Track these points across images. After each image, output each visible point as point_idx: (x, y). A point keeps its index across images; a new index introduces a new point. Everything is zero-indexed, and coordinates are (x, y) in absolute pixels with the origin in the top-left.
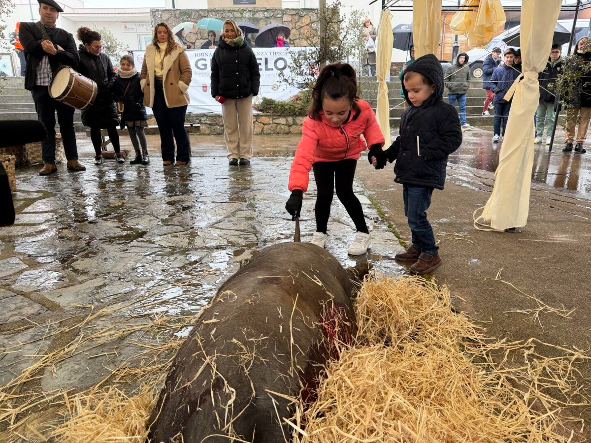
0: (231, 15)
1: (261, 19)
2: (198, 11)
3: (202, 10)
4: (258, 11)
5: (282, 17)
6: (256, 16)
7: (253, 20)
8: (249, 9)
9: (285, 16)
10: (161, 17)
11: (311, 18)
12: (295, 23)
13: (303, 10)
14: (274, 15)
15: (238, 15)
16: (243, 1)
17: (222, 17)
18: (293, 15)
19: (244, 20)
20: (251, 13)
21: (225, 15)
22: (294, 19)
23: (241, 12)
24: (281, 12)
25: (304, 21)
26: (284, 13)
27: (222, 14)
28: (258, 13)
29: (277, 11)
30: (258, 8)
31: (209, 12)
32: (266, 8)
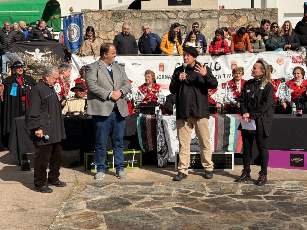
0: (165, 16)
1: (196, 19)
2: (131, 12)
3: (134, 11)
4: (192, 12)
5: (218, 18)
6: (191, 16)
7: (188, 20)
8: (184, 10)
9: (221, 17)
10: (92, 18)
11: (249, 19)
12: (231, 23)
13: (239, 11)
14: (209, 15)
15: (173, 16)
16: (179, 2)
17: (156, 17)
18: (229, 16)
19: (179, 21)
20: (186, 14)
21: (160, 16)
22: (230, 19)
23: (176, 12)
24: (217, 13)
25: (240, 22)
26: (220, 14)
27: (156, 15)
28: (193, 14)
29: (213, 12)
30: (193, 9)
31: (143, 13)
32: (202, 9)
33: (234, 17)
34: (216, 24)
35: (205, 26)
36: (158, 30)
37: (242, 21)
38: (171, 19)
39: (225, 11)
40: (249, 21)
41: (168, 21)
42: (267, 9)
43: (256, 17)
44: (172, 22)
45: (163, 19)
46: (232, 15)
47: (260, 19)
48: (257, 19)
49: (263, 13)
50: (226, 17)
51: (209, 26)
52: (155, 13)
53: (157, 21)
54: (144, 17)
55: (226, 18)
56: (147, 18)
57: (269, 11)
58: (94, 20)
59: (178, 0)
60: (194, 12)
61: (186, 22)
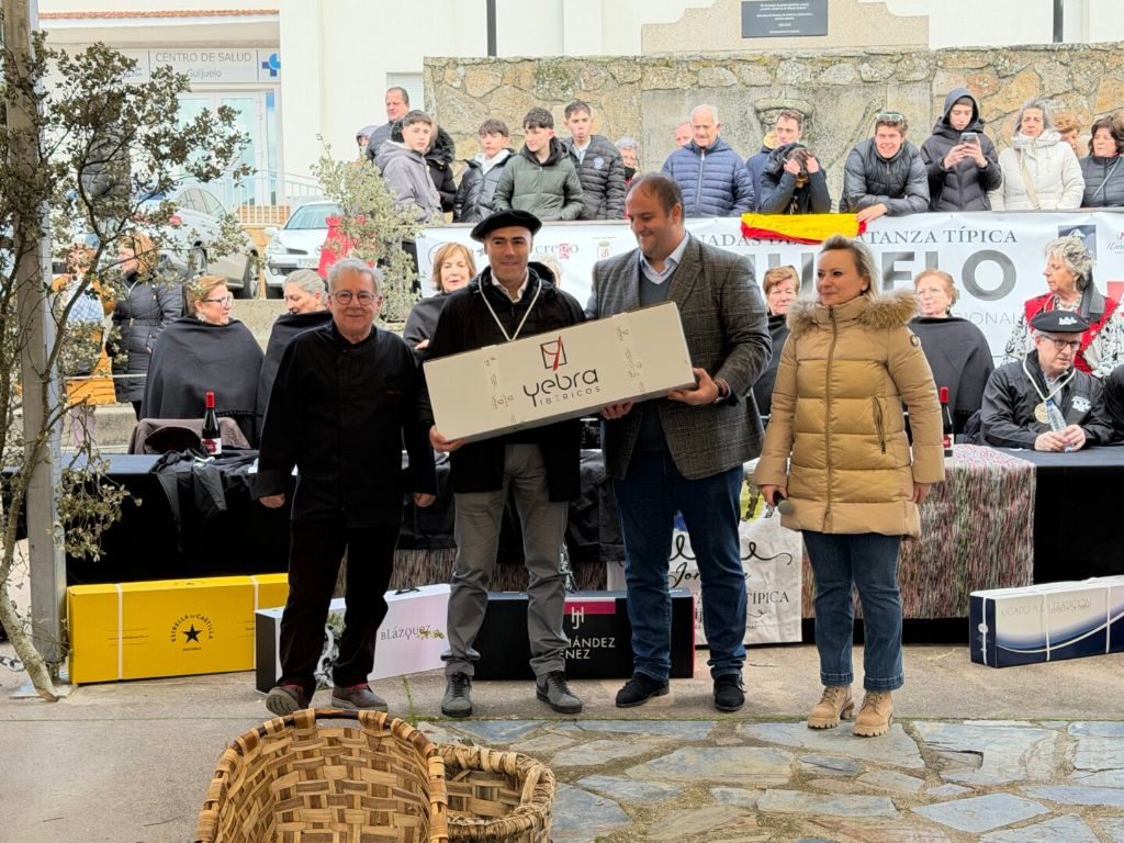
0: (730, 78)
1: (846, 88)
2: (604, 63)
3: (617, 59)
4: (830, 61)
5: (929, 81)
6: (823, 78)
7: (814, 92)
8: (799, 53)
9: (941, 76)
10: (464, 88)
11: (1045, 82)
13: (1011, 54)
14: (895, 72)
15: (758, 75)
16: (781, 25)
17: (697, 82)
18: (973, 73)
19: (780, 93)
20: (809, 67)
21: (705, 76)
22: (975, 85)
23: (772, 64)
24: (924, 64)
25: (1014, 94)
26: (937, 65)
27: (696, 73)
28: (834, 69)
29: (911, 59)
30: (836, 51)
31: (646, 68)
32: (869, 50)
33: (988, 75)
34: (920, 105)
37: (1019, 92)
38: (753, 89)
39: (954, 56)
40: (1047, 89)
41: (742, 94)
42: (1116, 46)
43: (1075, 77)
44: (756, 97)
46: (982, 68)
47: (1092, 83)
48: (1077, 85)
49: (1102, 62)
50: (961, 78)
52: (692, 68)
53: (702, 95)
54: (652, 83)
56: (661, 85)
58: (472, 97)
59: (778, 17)
60: (840, 61)
61: (810, 96)
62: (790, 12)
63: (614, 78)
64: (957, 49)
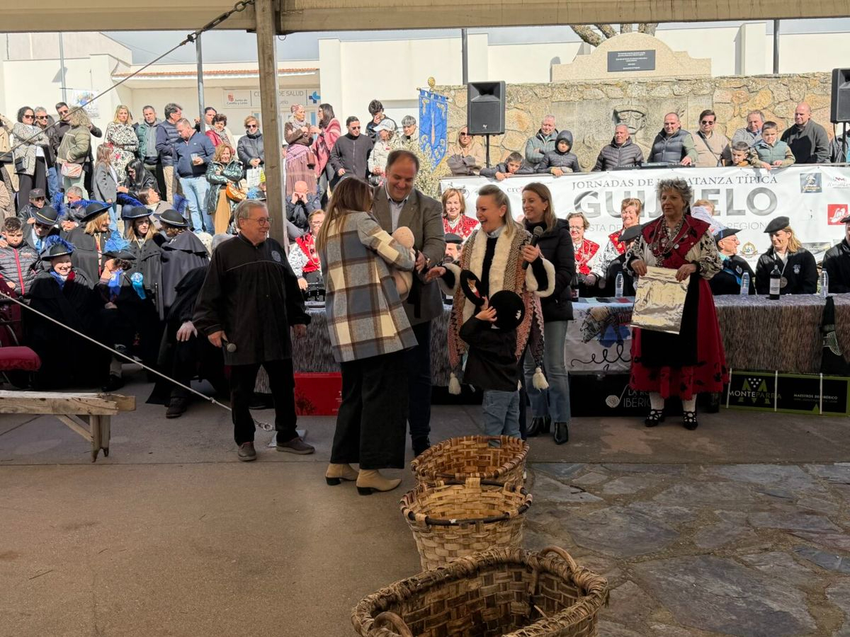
0: (601, 94)
1: (665, 99)
2: (531, 87)
3: (538, 85)
4: (657, 83)
5: (711, 94)
6: (655, 93)
7: (647, 101)
8: (640, 80)
9: (717, 92)
11: (775, 95)
12: (739, 104)
13: (756, 79)
14: (693, 90)
15: (617, 92)
16: (629, 64)
17: (583, 97)
18: (735, 90)
19: (629, 102)
20: (645, 87)
21: (588, 94)
22: (736, 97)
23: (623, 86)
24: (708, 85)
25: (758, 102)
26: (716, 86)
27: (581, 92)
28: (658, 89)
29: (701, 83)
30: (660, 79)
31: (554, 89)
32: (678, 78)
33: (744, 91)
35: (683, 112)
36: (585, 123)
37: (761, 101)
38: (614, 100)
39: (725, 81)
40: (776, 99)
41: (607, 103)
42: (814, 75)
43: (791, 92)
44: (615, 105)
45: (597, 101)
46: (740, 87)
47: (800, 95)
48: (792, 96)
49: (806, 83)
50: (729, 93)
51: (691, 112)
52: (580, 89)
53: (585, 104)
54: (557, 98)
55: (727, 95)
56: (563, 99)
57: (818, 79)
58: (458, 106)
59: (628, 60)
60: (662, 84)
61: (646, 105)
62: (635, 57)
63: (536, 95)
64: (727, 77)
